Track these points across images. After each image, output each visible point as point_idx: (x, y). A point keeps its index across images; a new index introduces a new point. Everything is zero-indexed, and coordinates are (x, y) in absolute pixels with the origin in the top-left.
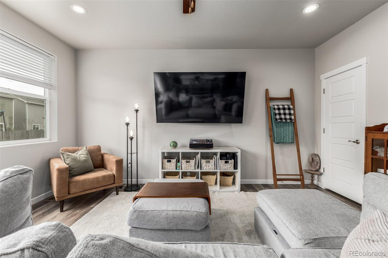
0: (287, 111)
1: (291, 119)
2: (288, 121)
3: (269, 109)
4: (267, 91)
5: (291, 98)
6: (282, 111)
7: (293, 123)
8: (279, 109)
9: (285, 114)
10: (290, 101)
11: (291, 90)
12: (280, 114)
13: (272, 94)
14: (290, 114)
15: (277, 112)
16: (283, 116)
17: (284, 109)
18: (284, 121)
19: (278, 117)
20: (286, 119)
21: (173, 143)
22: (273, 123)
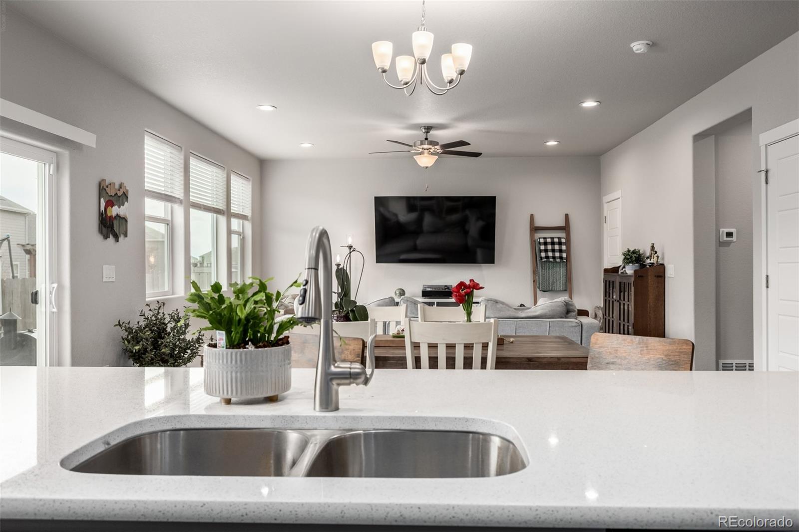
0: (557, 247)
1: (561, 258)
2: (558, 260)
3: (534, 243)
4: (532, 216)
5: (566, 228)
6: (549, 247)
7: (566, 262)
8: (546, 244)
9: (553, 251)
10: (564, 231)
11: (567, 216)
12: (546, 251)
13: (539, 223)
14: (561, 251)
15: (542, 247)
16: (550, 254)
17: (553, 243)
18: (551, 260)
19: (543, 254)
20: (554, 258)
21: (399, 290)
22: (538, 263)
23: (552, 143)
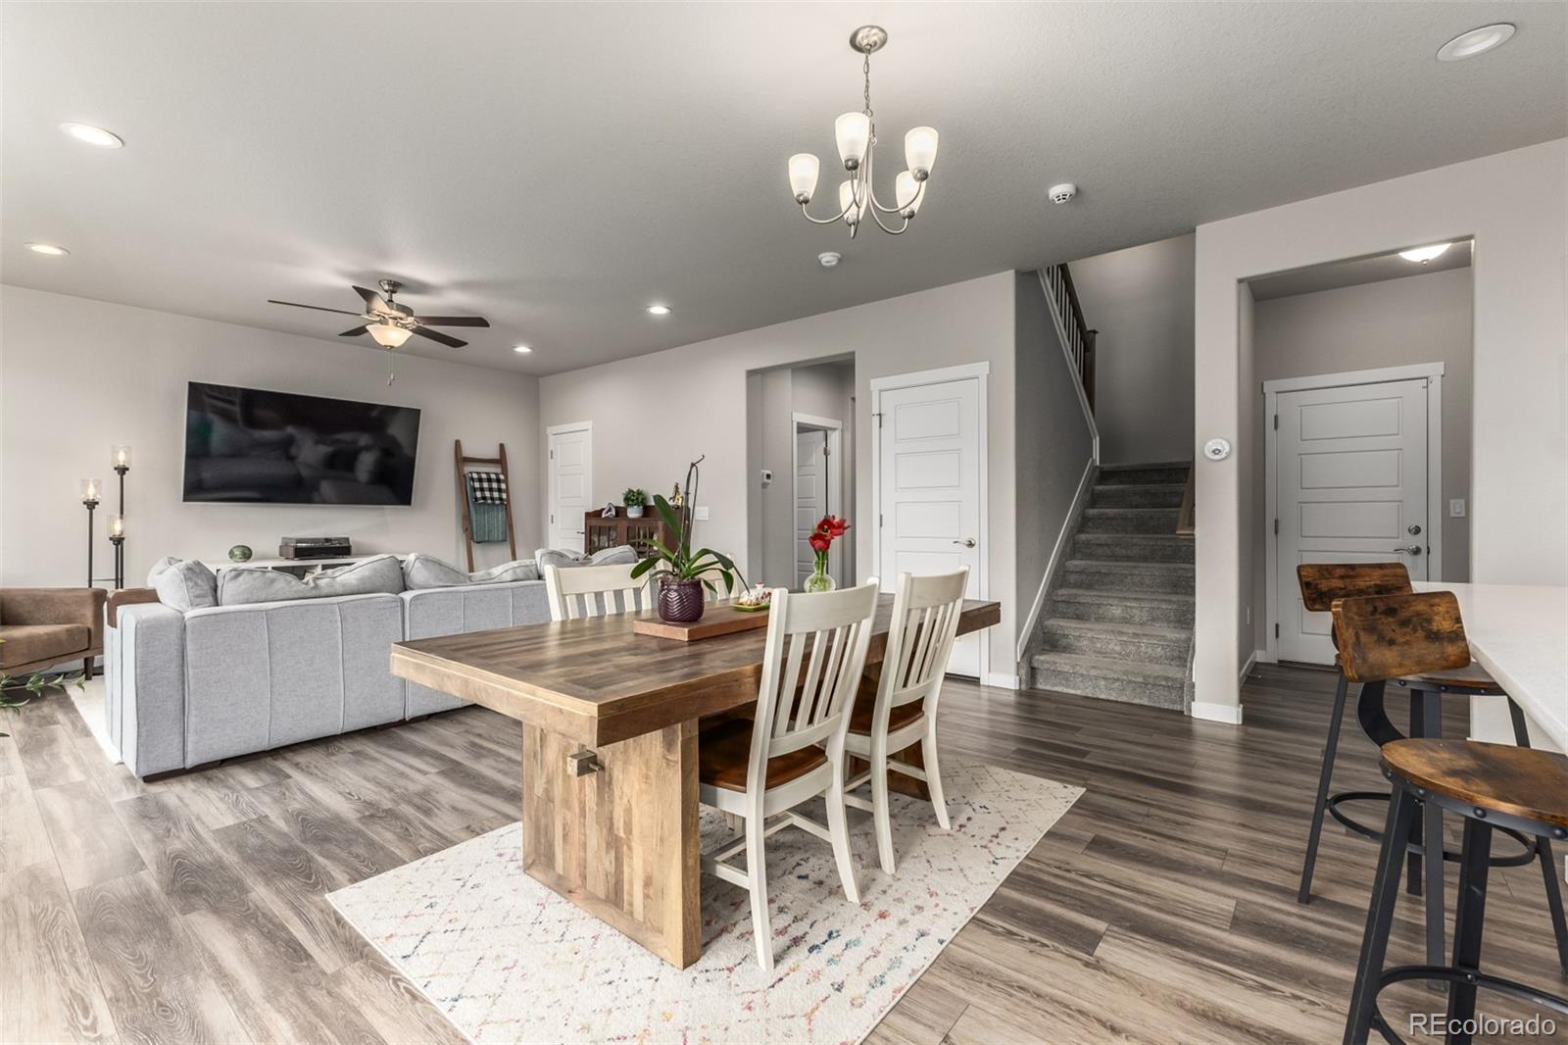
0: (495, 485)
1: (501, 499)
2: (497, 502)
3: (462, 480)
4: (458, 444)
5: (501, 461)
6: (486, 485)
7: (505, 505)
8: (480, 480)
9: (491, 490)
10: (500, 465)
11: (502, 446)
12: (482, 489)
13: (468, 451)
14: (500, 490)
15: (477, 485)
16: (487, 494)
17: (489, 480)
18: (489, 501)
19: (479, 494)
20: (492, 499)
21: (241, 549)
22: (471, 504)
23: (523, 349)
